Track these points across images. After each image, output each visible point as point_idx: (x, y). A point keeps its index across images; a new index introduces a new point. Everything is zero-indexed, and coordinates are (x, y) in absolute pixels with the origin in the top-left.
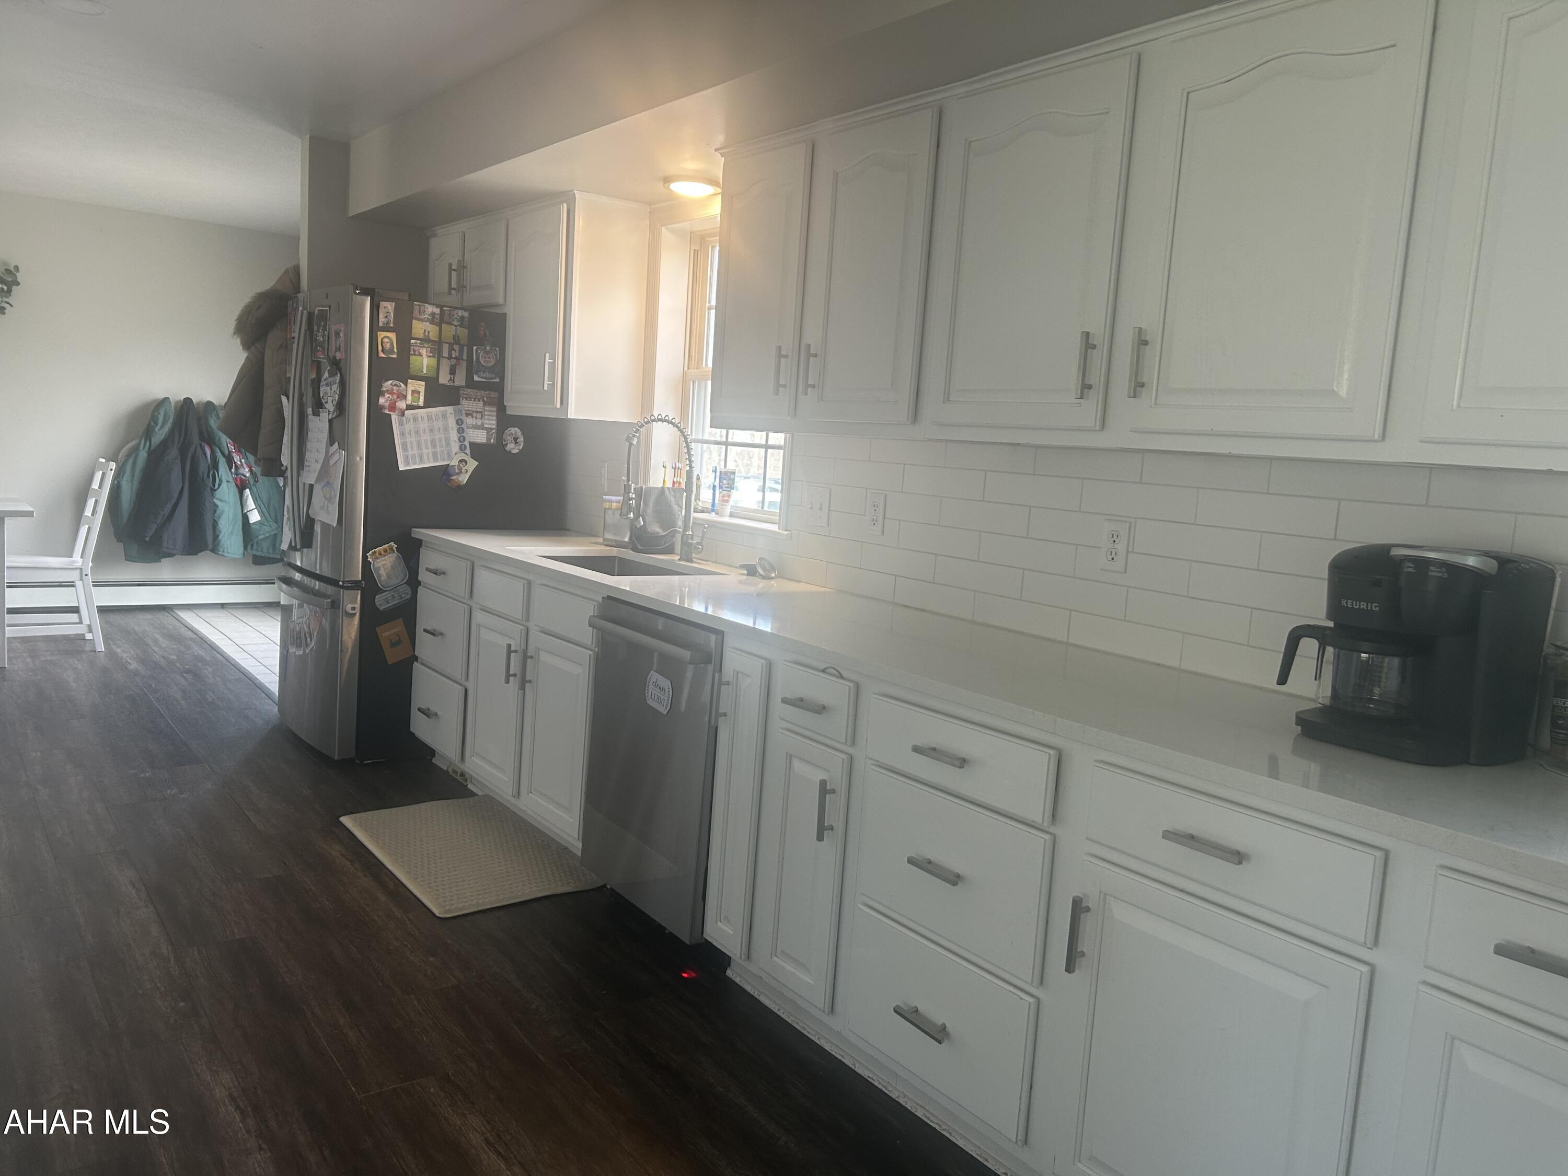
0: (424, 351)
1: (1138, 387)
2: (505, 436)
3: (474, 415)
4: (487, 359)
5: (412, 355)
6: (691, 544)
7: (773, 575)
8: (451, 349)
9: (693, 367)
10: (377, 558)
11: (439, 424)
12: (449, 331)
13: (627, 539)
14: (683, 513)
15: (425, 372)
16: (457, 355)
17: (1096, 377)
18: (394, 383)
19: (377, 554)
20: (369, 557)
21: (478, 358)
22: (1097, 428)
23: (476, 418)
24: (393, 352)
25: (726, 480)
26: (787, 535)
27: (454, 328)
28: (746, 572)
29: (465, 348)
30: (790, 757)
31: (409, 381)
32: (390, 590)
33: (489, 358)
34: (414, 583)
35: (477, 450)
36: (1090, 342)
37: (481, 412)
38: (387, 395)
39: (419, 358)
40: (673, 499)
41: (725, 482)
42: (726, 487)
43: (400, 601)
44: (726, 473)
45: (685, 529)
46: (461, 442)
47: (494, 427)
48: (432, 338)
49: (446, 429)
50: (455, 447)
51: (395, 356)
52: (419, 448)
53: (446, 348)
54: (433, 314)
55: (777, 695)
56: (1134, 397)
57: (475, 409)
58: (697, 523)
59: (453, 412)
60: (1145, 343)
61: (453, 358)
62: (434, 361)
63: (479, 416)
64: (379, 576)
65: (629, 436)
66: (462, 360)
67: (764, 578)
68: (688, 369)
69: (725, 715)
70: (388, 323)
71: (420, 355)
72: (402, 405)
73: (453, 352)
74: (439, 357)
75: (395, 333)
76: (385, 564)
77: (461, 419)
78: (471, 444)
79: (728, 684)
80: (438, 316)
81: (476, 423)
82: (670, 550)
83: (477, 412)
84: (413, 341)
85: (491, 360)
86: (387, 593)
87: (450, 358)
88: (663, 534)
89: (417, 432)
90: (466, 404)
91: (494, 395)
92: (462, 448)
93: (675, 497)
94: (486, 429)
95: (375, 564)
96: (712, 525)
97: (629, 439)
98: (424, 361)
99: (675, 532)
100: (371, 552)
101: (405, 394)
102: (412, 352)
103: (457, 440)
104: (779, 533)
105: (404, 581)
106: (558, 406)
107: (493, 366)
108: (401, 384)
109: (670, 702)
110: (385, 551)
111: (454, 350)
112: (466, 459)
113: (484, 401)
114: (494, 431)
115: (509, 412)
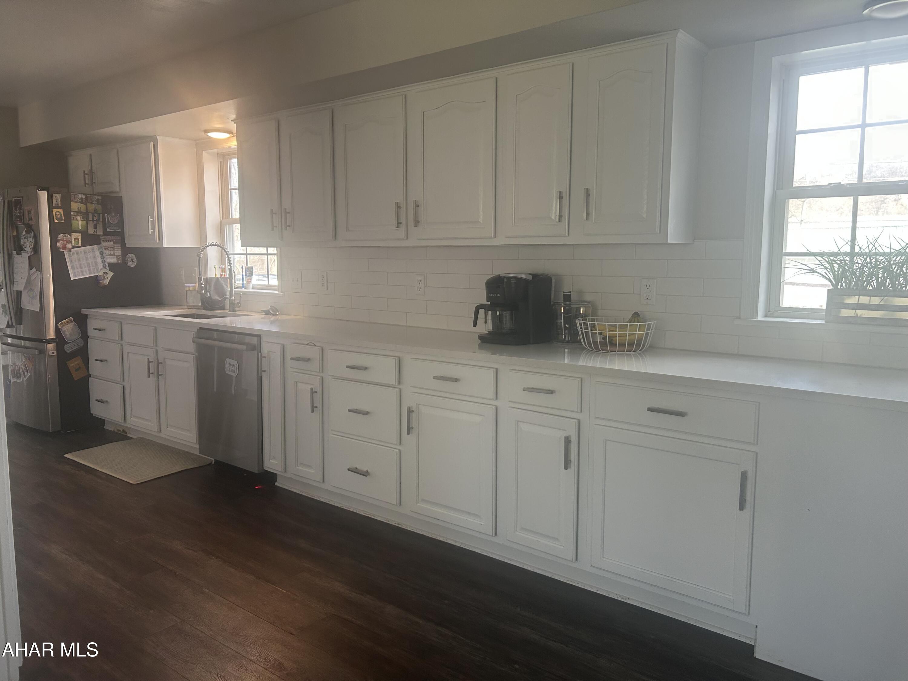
0: (79, 218)
1: (417, 222)
2: (126, 258)
3: (109, 249)
4: (113, 220)
5: (72, 220)
6: (235, 304)
7: (278, 313)
8: (93, 216)
9: (225, 218)
10: (63, 326)
11: (91, 255)
12: (91, 207)
13: (200, 305)
14: (229, 289)
15: (80, 228)
16: (97, 219)
17: (403, 219)
18: (64, 235)
19: (63, 324)
20: (59, 326)
21: (108, 220)
22: (405, 239)
23: (110, 250)
24: (62, 220)
25: (249, 272)
26: (283, 294)
27: (94, 205)
28: (264, 314)
29: (101, 215)
30: (296, 383)
31: (72, 234)
32: (72, 342)
33: (114, 219)
34: (85, 337)
35: (112, 267)
36: (399, 205)
37: (112, 247)
38: (61, 242)
39: (76, 221)
40: (223, 282)
41: (248, 273)
42: (249, 275)
43: (78, 347)
44: (248, 268)
45: (231, 296)
46: (103, 263)
47: (120, 254)
48: (82, 211)
49: (95, 257)
50: (100, 266)
51: (63, 221)
52: (81, 267)
53: (90, 215)
54: (82, 199)
55: (288, 357)
56: (416, 226)
57: (109, 246)
58: (237, 294)
59: (97, 248)
60: (418, 206)
61: (95, 220)
62: (85, 222)
63: (111, 249)
64: (66, 335)
65: (198, 254)
66: (100, 221)
67: (273, 315)
68: (223, 219)
69: (265, 371)
70: (58, 204)
71: (77, 220)
72: (69, 246)
73: (94, 217)
74: (87, 220)
75: (62, 210)
76: (68, 329)
77: (102, 251)
78: (108, 264)
79: (265, 357)
80: (85, 199)
81: (111, 253)
82: (223, 308)
83: (110, 247)
84: (72, 213)
85: (116, 220)
86: (70, 343)
87: (93, 220)
88: (220, 300)
89: (79, 260)
90: (104, 244)
91: (119, 238)
92: (104, 266)
93: (224, 281)
94: (116, 256)
95: (63, 329)
96: (245, 293)
97: (199, 256)
98: (79, 223)
99: (227, 298)
100: (60, 323)
101: (70, 240)
102: (72, 219)
103: (101, 262)
104: (279, 294)
105: (80, 337)
106: (158, 241)
107: (117, 223)
108: (68, 235)
109: (237, 371)
110: (67, 322)
111: (95, 216)
112: (107, 272)
113: (113, 241)
114: (120, 256)
115: (128, 246)
